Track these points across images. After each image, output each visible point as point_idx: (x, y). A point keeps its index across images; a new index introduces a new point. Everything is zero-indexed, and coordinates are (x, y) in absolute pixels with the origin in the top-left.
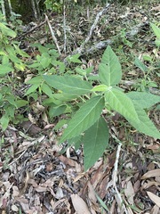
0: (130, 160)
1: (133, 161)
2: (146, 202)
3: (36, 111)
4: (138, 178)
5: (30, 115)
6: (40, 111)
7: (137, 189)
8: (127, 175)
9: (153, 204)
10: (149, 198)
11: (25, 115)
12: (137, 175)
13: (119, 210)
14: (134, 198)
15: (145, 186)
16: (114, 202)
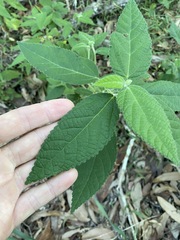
0: (143, 157)
1: (147, 160)
2: (155, 208)
3: (31, 86)
4: (149, 181)
5: (24, 90)
6: (37, 86)
7: (146, 193)
8: (136, 175)
9: (162, 211)
10: (158, 204)
11: (18, 89)
12: (149, 176)
13: (121, 213)
14: (141, 202)
15: (157, 190)
16: (117, 204)
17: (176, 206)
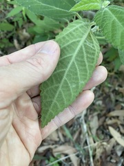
0: (101, 98)
1: (104, 100)
2: (106, 134)
3: (21, 38)
4: (104, 115)
5: (15, 41)
6: (25, 38)
7: (101, 124)
8: (95, 110)
9: (111, 137)
11: (11, 39)
12: (104, 112)
13: (82, 136)
14: (97, 130)
15: (109, 122)
16: (79, 130)
17: (121, 133)
